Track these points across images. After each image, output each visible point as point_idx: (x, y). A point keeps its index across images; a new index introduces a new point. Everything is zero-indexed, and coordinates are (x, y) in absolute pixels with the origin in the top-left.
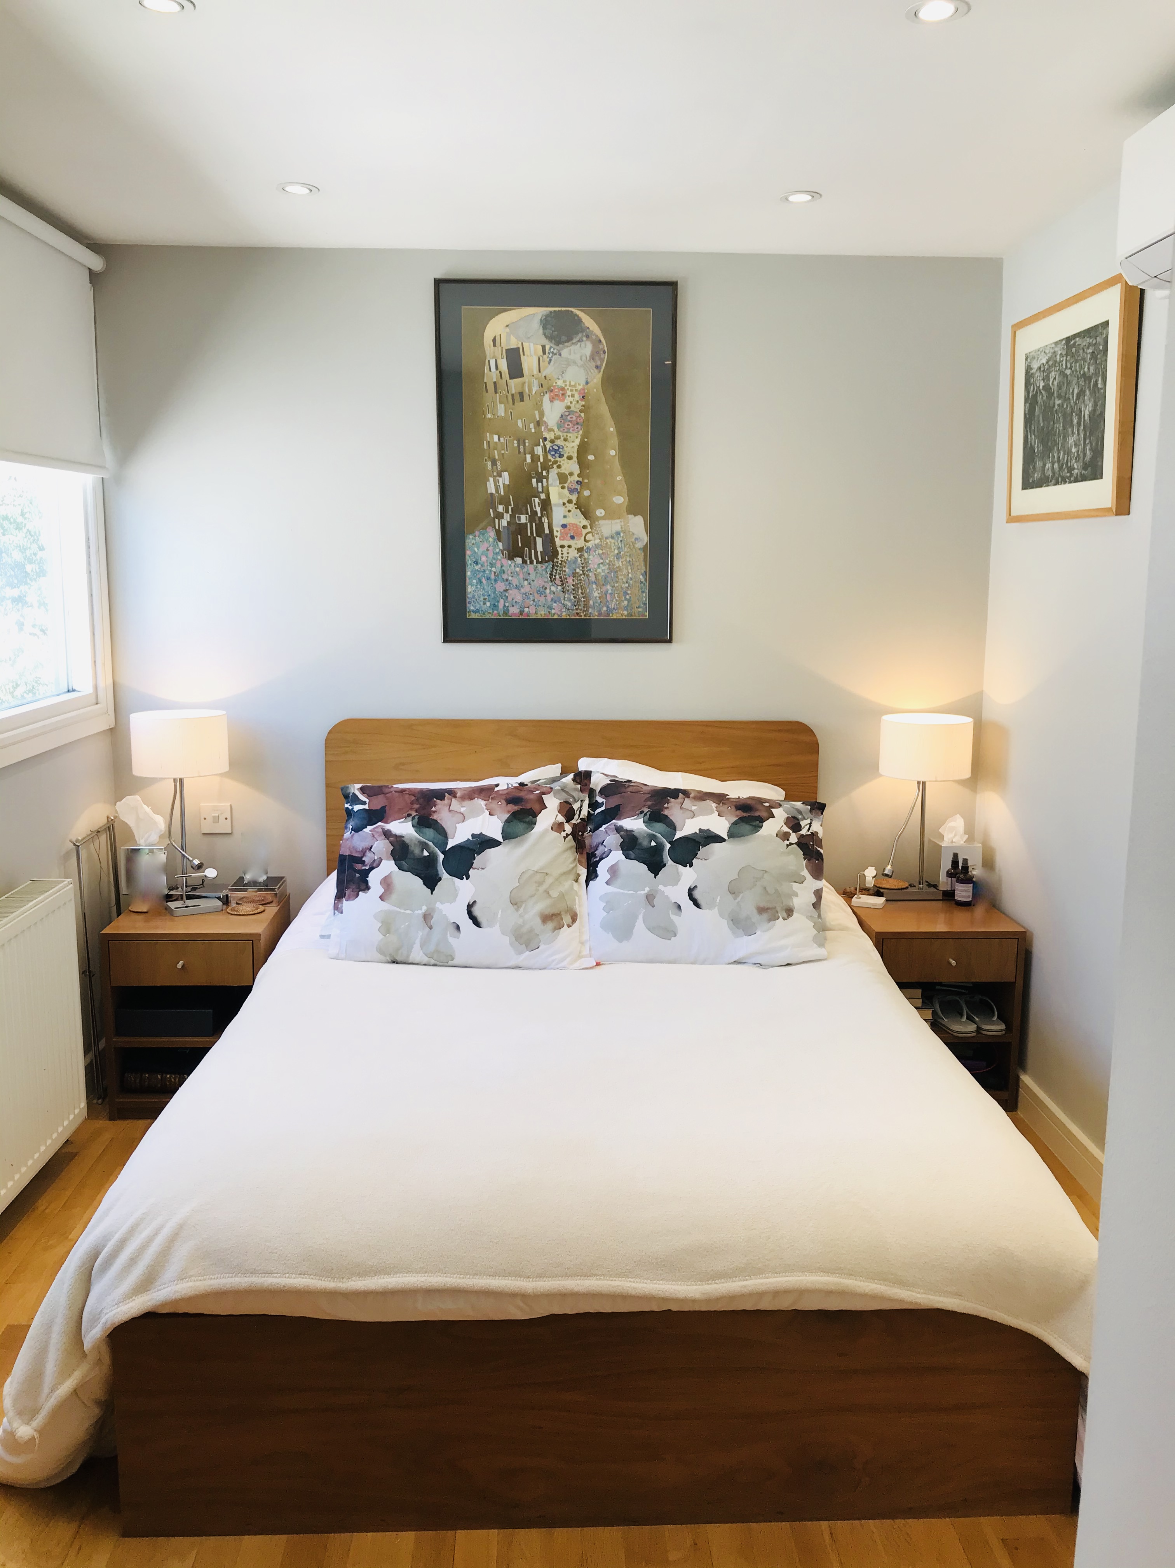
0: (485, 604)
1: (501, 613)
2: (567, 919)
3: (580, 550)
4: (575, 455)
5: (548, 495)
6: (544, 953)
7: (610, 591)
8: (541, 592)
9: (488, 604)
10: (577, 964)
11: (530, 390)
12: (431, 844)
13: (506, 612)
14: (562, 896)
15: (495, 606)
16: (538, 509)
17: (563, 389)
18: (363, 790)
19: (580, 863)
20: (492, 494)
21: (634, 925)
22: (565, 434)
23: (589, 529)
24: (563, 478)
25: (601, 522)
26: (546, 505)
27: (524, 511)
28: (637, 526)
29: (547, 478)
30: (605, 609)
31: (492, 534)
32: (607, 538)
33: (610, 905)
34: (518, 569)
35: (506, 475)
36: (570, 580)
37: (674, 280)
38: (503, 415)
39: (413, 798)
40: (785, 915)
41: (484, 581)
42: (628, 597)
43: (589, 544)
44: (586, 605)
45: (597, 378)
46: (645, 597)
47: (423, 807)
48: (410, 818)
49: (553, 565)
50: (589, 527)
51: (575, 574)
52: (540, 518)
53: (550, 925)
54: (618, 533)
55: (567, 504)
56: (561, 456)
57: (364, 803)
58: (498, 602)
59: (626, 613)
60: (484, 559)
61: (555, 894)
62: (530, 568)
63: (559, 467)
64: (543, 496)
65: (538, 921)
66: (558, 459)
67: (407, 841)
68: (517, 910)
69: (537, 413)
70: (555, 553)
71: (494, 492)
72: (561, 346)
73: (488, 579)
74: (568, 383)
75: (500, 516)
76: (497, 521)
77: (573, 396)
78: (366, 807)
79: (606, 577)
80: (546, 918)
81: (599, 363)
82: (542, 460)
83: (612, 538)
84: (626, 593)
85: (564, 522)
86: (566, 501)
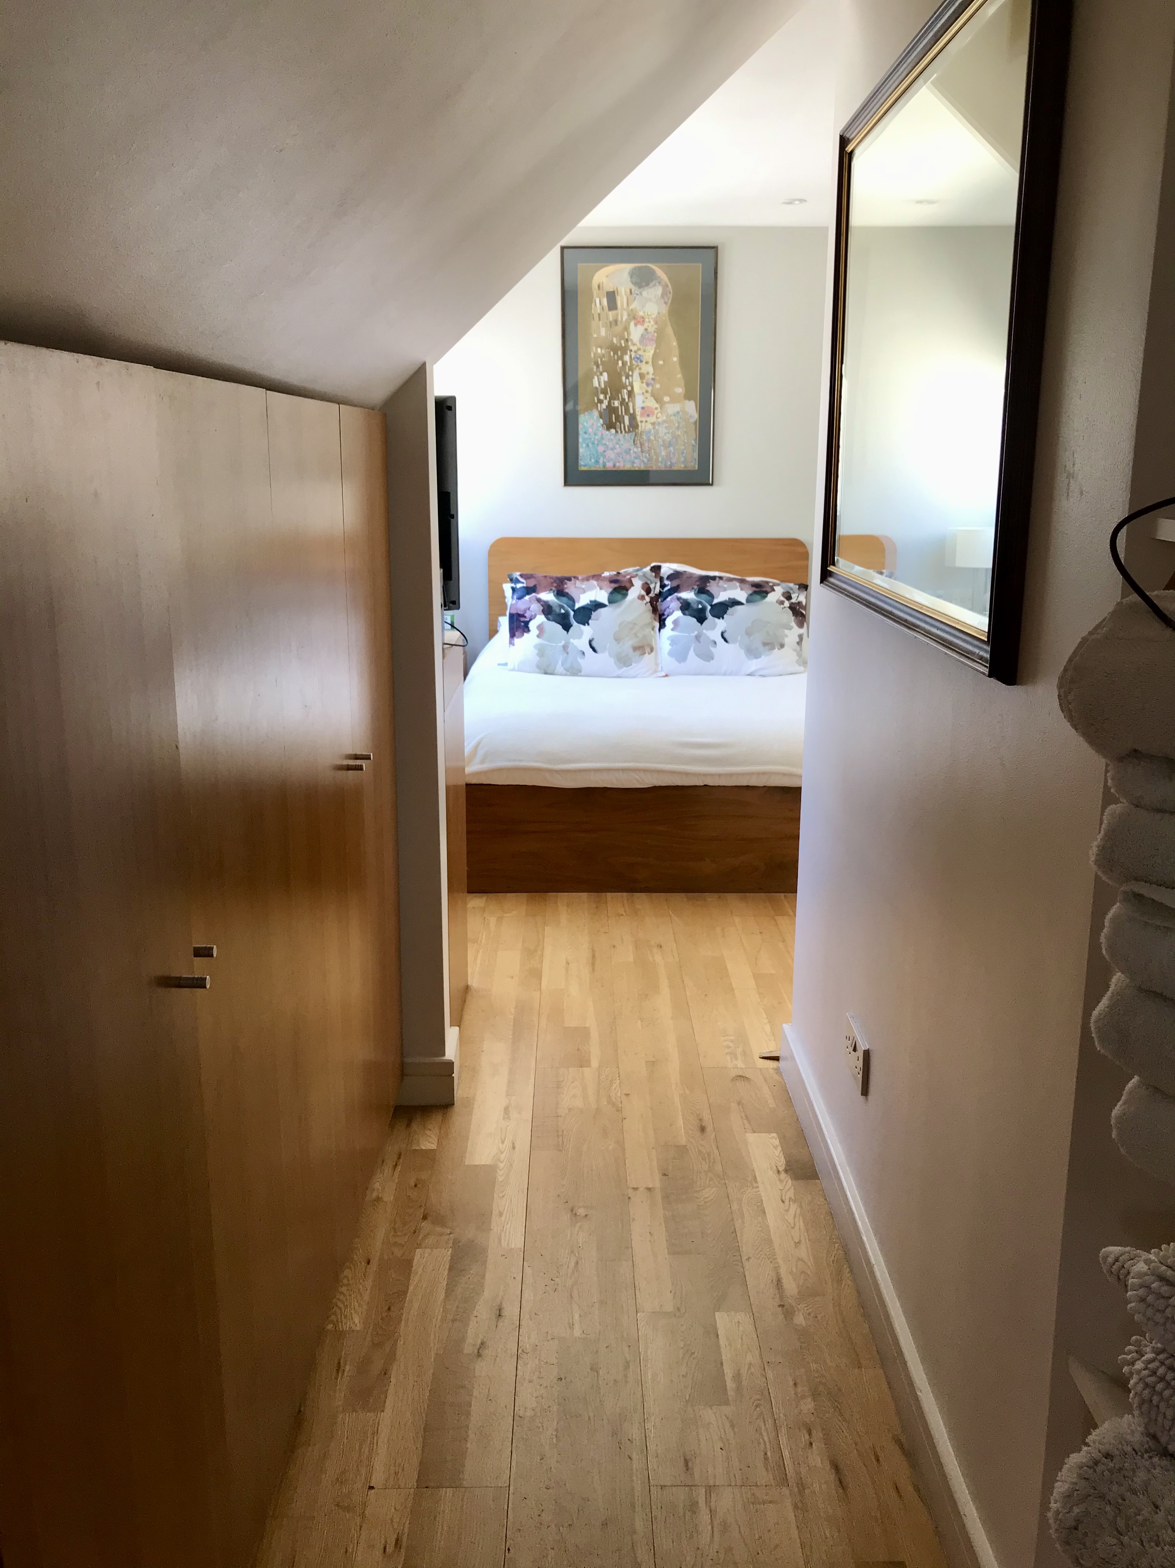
0: (591, 460)
1: (601, 466)
2: (648, 650)
3: (653, 424)
4: (650, 361)
5: (632, 388)
6: (635, 668)
7: (672, 451)
8: (628, 452)
9: (593, 461)
10: (654, 675)
11: (622, 318)
12: (565, 606)
13: (604, 466)
14: (645, 636)
15: (597, 462)
16: (626, 397)
17: (643, 317)
18: (521, 576)
19: (655, 620)
20: (596, 388)
21: (688, 654)
22: (644, 347)
23: (659, 410)
24: (642, 376)
25: (667, 405)
26: (631, 394)
27: (617, 398)
28: (691, 408)
29: (632, 376)
30: (669, 463)
31: (596, 414)
32: (671, 416)
33: (673, 641)
34: (612, 437)
35: (605, 374)
36: (646, 444)
37: (715, 245)
38: (604, 335)
39: (553, 580)
40: (779, 647)
41: (590, 445)
42: (684, 455)
43: (660, 420)
44: (657, 460)
45: (665, 310)
46: (696, 455)
47: (559, 585)
48: (552, 591)
49: (636, 434)
50: (659, 409)
51: (649, 440)
52: (627, 403)
53: (638, 653)
54: (678, 413)
55: (645, 393)
56: (641, 361)
57: (523, 583)
58: (600, 459)
59: (683, 466)
60: (590, 430)
61: (640, 635)
62: (620, 436)
63: (640, 369)
64: (629, 388)
65: (631, 650)
66: (639, 364)
67: (551, 604)
68: (618, 643)
69: (626, 333)
70: (637, 426)
71: (597, 386)
72: (642, 289)
73: (593, 443)
74: (646, 314)
75: (601, 402)
76: (599, 405)
77: (649, 322)
78: (525, 585)
79: (670, 442)
80: (635, 649)
81: (666, 300)
82: (629, 364)
83: (674, 415)
84: (683, 453)
85: (644, 405)
86: (644, 392)
